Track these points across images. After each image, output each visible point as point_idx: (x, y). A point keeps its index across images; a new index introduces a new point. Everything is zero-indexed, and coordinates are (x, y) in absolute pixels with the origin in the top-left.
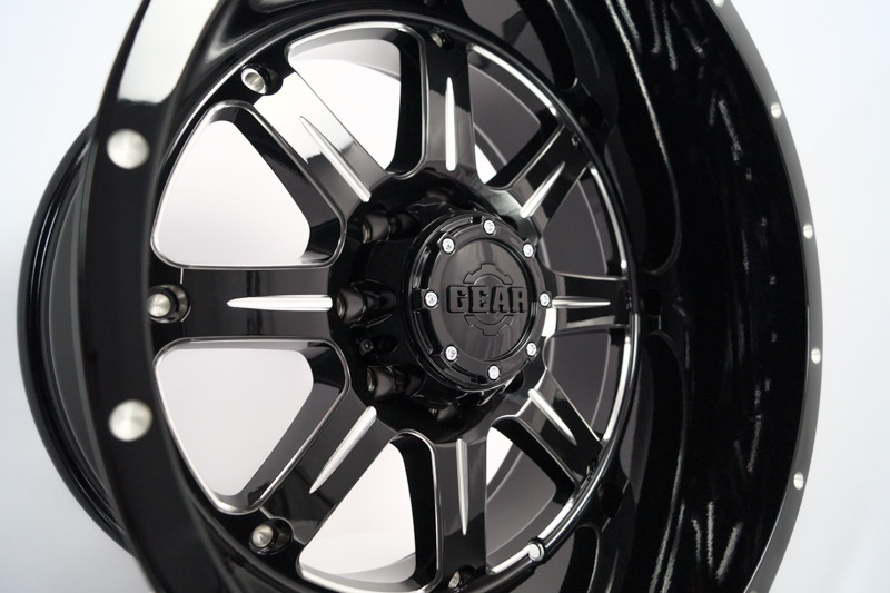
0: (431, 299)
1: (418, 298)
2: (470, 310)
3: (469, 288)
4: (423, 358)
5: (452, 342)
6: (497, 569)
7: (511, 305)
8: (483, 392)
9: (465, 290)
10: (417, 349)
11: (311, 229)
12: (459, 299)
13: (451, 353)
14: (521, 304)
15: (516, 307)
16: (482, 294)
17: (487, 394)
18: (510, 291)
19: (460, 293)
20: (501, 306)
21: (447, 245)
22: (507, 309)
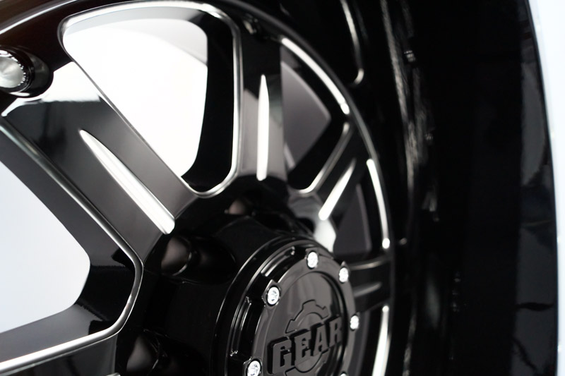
0: (253, 370)
2: (293, 363)
7: (328, 343)
9: (288, 344)
12: (282, 356)
15: (332, 342)
18: (327, 325)
19: (283, 349)
20: (320, 348)
21: (273, 296)
22: (323, 349)
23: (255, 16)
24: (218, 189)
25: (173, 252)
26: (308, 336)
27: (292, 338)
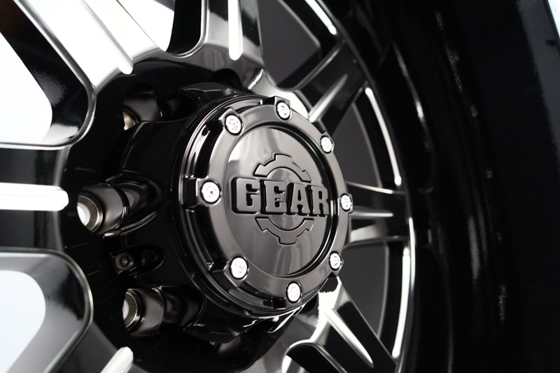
0: (210, 192)
2: (263, 211)
3: (262, 182)
4: (200, 277)
5: (241, 252)
7: (311, 207)
8: (276, 318)
9: (256, 184)
10: (193, 266)
12: (248, 197)
13: (239, 268)
14: (320, 206)
15: (316, 210)
16: (277, 190)
17: (282, 319)
18: (309, 190)
19: (249, 187)
20: (300, 207)
21: (233, 124)
26: (283, 188)
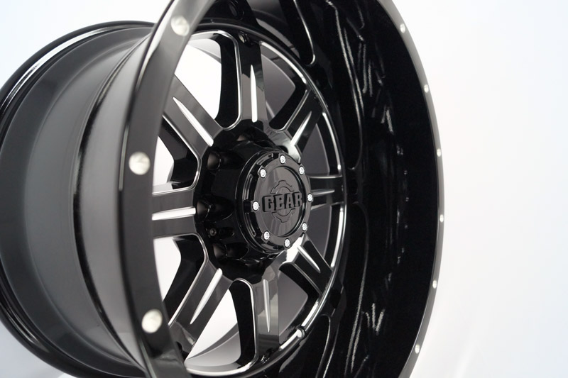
0: (256, 206)
1: (249, 207)
2: (275, 209)
4: (249, 239)
5: (267, 229)
6: (283, 347)
7: (294, 203)
9: (272, 198)
10: (246, 234)
11: (175, 161)
12: (269, 204)
13: (266, 236)
14: (299, 202)
15: (297, 204)
16: (280, 199)
18: (293, 195)
19: (270, 200)
20: (290, 205)
21: (263, 173)
22: (292, 205)
23: (245, 32)
24: (233, 126)
25: (210, 160)
26: (283, 197)
27: (274, 196)
